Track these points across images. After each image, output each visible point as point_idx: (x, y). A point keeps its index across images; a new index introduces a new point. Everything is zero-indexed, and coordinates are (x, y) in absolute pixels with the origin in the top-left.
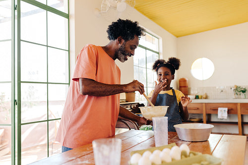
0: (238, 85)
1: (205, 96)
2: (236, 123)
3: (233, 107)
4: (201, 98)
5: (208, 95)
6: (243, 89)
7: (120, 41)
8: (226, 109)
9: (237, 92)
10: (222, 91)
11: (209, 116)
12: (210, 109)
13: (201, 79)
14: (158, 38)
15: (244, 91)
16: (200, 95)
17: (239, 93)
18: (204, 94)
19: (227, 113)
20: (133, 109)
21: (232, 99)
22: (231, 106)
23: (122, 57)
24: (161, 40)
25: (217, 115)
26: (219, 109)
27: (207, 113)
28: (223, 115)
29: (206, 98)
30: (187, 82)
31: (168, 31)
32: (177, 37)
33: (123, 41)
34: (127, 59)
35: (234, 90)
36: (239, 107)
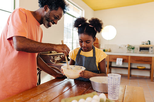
0: (130, 44)
1: (109, 50)
2: (127, 68)
3: (126, 58)
4: (107, 51)
5: (111, 49)
6: (133, 47)
7: (46, 10)
8: (122, 59)
9: (129, 49)
10: (120, 48)
11: (111, 63)
12: (112, 59)
13: (108, 39)
14: (82, 10)
15: (133, 49)
16: (106, 49)
17: (130, 49)
18: (109, 48)
19: (122, 62)
20: (62, 58)
21: (126, 53)
22: (125, 58)
23: (46, 22)
24: (84, 12)
25: (116, 62)
26: (118, 59)
27: (110, 61)
28: (120, 63)
29: (110, 51)
30: (99, 41)
31: (89, 6)
32: (95, 10)
33: (49, 10)
34: (50, 26)
35: (127, 47)
36: (129, 58)
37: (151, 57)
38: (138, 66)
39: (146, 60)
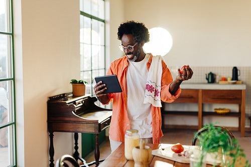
2: (196, 114)
14: (104, 1)
22: (191, 94)
36: (200, 95)
37: (240, 91)
38: (216, 109)
39: (231, 97)
